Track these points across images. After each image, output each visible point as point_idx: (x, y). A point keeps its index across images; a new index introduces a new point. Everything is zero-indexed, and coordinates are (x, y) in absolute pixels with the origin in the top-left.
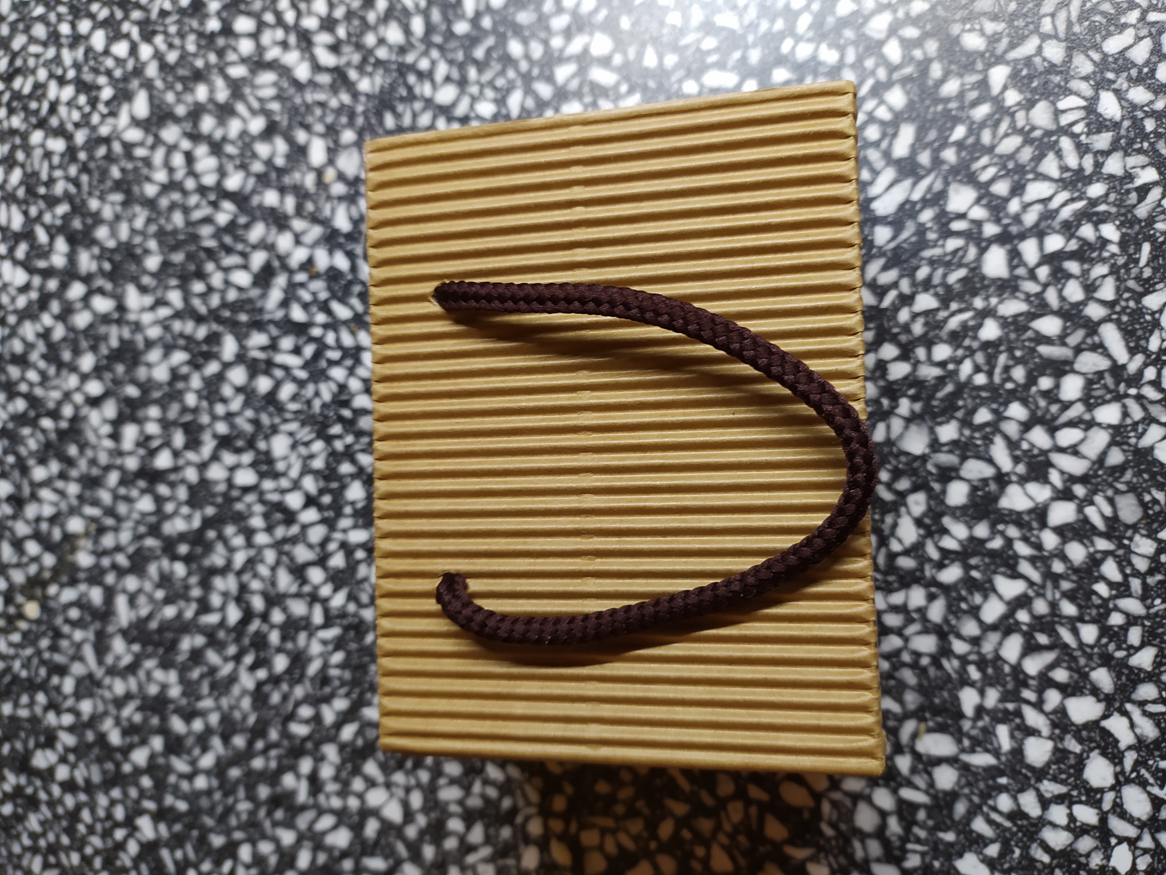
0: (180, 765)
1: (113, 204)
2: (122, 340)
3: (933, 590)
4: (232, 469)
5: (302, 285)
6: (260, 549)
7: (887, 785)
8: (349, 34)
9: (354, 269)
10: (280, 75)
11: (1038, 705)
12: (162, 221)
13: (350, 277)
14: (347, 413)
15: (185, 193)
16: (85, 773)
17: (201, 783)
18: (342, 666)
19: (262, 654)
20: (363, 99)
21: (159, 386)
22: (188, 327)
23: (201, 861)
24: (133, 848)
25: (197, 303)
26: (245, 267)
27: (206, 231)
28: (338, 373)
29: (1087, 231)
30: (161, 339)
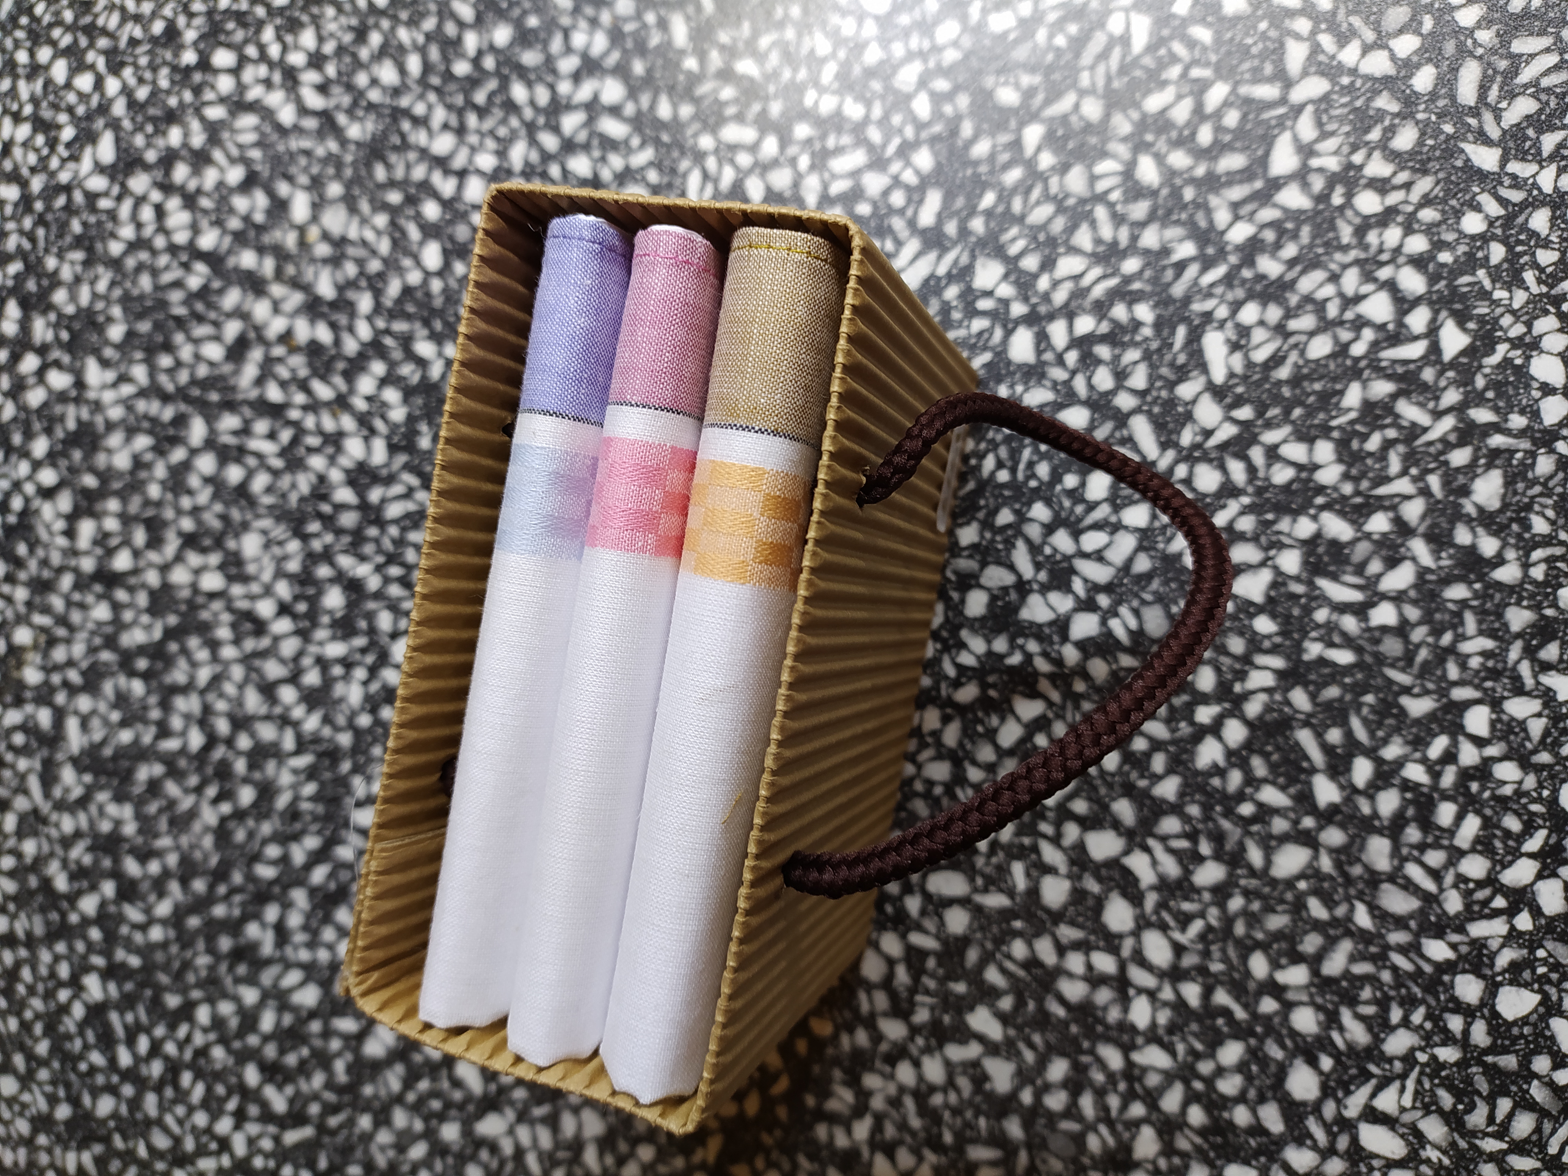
0: (134, 914)
1: (72, 263)
2: (79, 421)
3: (949, 711)
4: (198, 572)
5: (280, 360)
6: (227, 664)
7: (895, 929)
8: (339, 73)
9: (337, 342)
10: (263, 119)
11: (1056, 840)
12: (128, 285)
13: (333, 352)
14: (326, 508)
15: (154, 252)
16: (27, 925)
17: (156, 934)
18: (313, 799)
19: (228, 786)
20: (353, 147)
21: (120, 475)
22: (153, 407)
23: (153, 1025)
24: (78, 1011)
25: (164, 380)
26: (217, 338)
27: (175, 296)
28: (317, 462)
29: (1119, 312)
30: (123, 421)
